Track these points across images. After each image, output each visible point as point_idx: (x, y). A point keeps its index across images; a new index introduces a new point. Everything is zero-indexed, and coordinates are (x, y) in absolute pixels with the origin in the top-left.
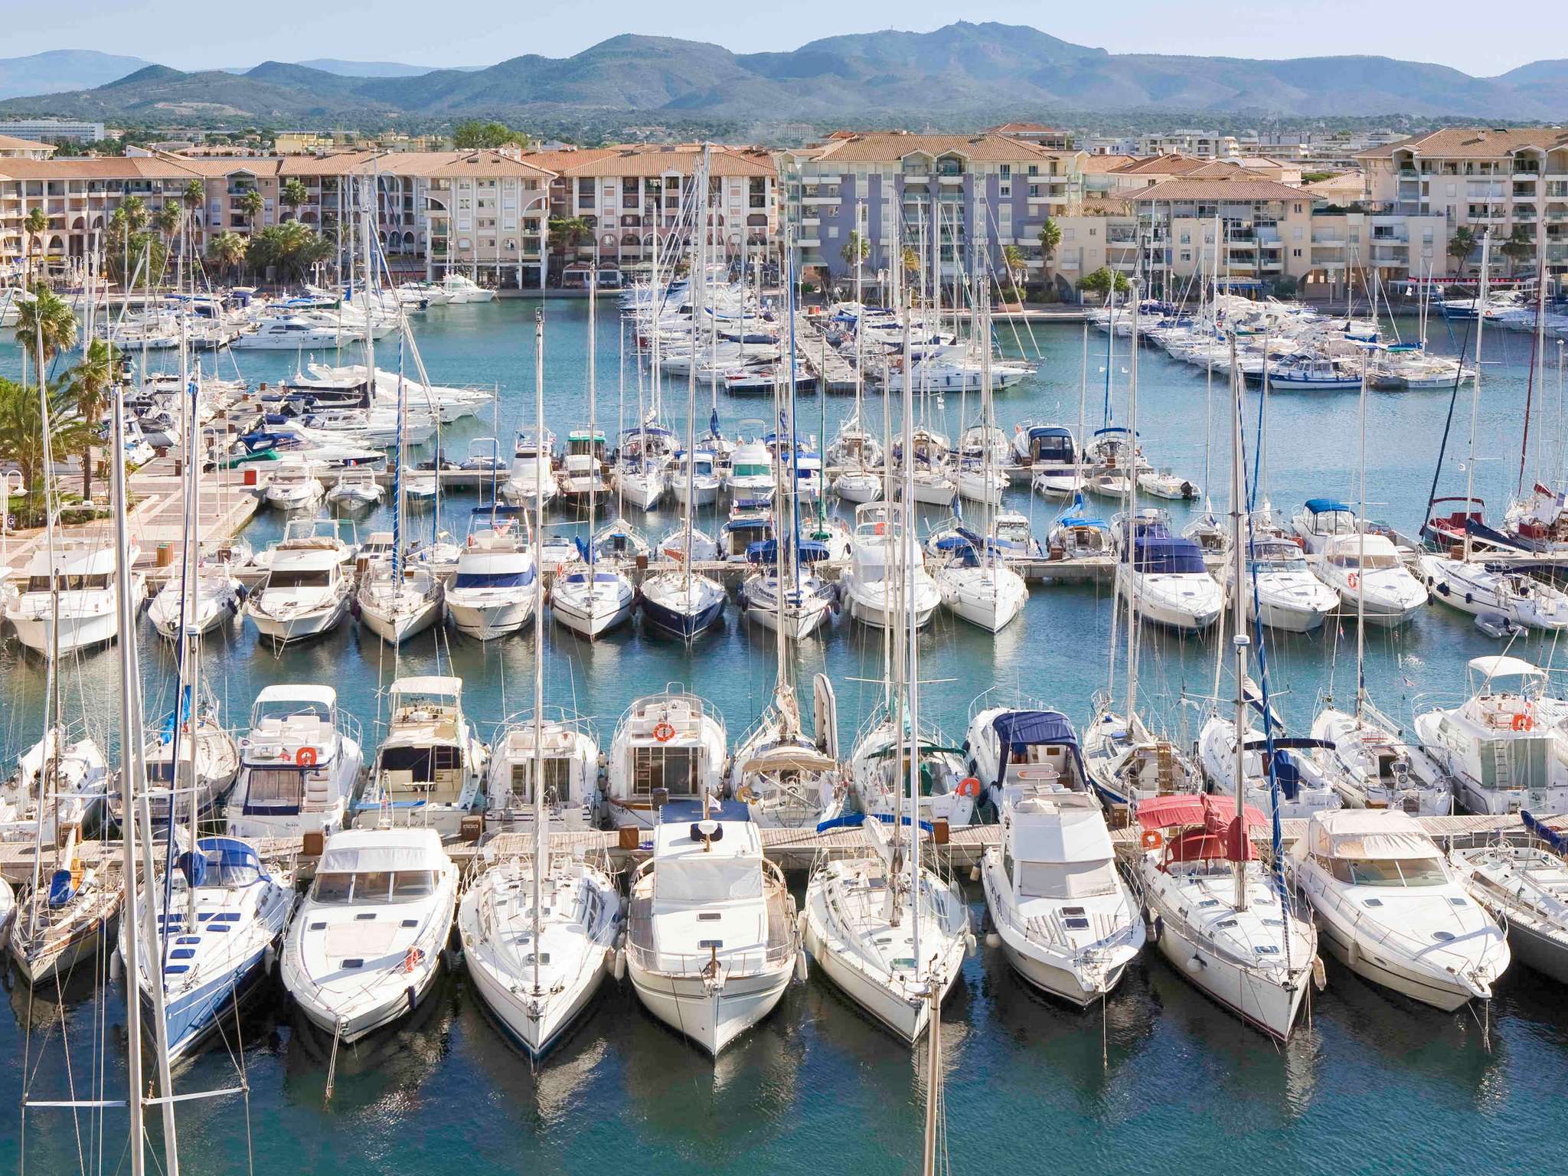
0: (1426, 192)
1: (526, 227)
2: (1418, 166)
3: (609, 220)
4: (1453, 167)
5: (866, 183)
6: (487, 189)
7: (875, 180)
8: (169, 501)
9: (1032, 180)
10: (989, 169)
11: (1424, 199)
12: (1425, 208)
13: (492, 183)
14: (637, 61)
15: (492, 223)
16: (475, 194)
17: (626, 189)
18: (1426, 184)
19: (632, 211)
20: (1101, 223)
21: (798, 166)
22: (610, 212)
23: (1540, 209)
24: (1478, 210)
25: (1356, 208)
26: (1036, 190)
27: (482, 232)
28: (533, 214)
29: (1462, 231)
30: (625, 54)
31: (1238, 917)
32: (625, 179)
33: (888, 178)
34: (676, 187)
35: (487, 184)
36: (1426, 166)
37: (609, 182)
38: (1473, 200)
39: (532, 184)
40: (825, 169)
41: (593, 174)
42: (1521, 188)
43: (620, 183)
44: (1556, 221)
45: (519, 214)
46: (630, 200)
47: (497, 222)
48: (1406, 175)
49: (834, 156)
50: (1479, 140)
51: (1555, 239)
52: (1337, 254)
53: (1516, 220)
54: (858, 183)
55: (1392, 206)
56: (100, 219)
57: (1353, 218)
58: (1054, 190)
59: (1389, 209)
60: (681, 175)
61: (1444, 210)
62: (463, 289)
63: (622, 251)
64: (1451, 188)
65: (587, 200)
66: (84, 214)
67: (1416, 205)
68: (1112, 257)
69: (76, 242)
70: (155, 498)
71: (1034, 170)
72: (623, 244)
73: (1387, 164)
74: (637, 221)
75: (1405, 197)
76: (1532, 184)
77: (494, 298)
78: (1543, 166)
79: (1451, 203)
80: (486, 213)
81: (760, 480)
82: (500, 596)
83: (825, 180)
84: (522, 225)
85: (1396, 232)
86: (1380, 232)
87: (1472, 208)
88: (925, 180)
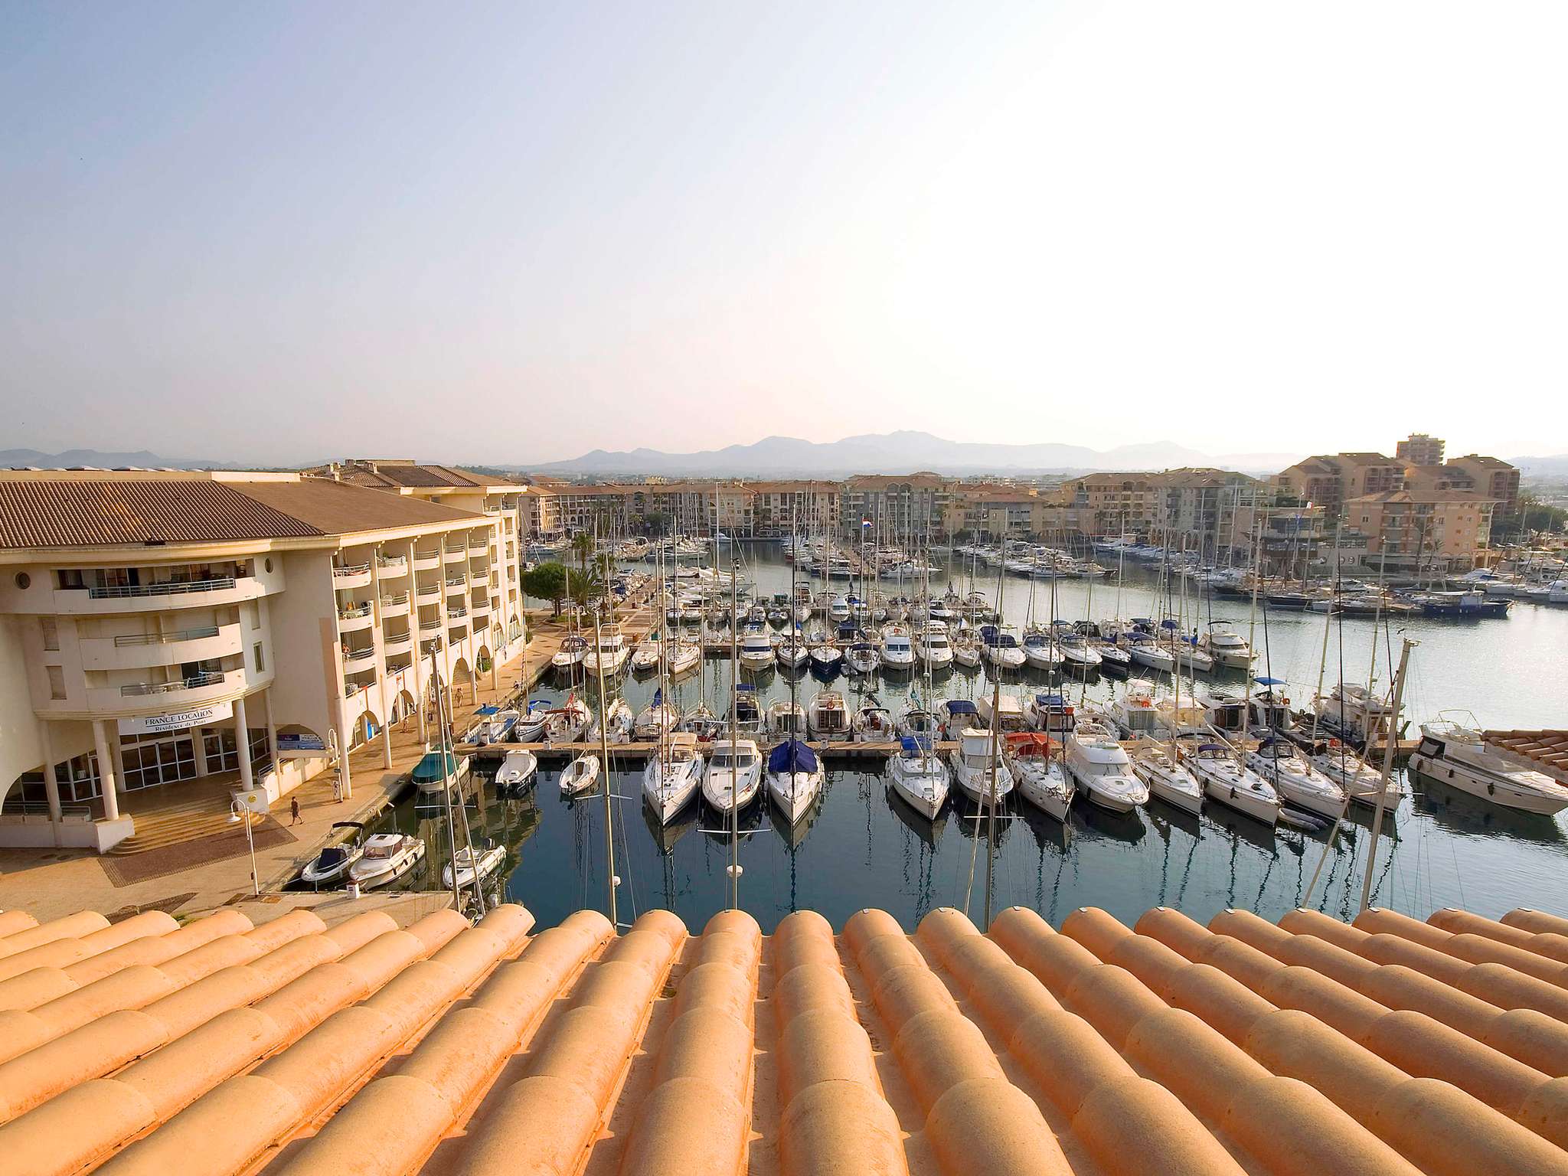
1: (745, 513)
2: (1085, 488)
3: (776, 510)
5: (873, 495)
7: (877, 494)
8: (632, 618)
9: (936, 494)
10: (920, 490)
11: (1087, 502)
12: (1087, 506)
15: (733, 511)
16: (726, 500)
17: (782, 498)
18: (1088, 496)
19: (785, 507)
20: (962, 511)
21: (848, 489)
22: (776, 507)
26: (938, 498)
27: (729, 516)
31: (1046, 777)
32: (781, 494)
33: (882, 493)
34: (801, 497)
36: (1089, 488)
37: (775, 495)
40: (858, 490)
41: (769, 492)
43: (780, 496)
45: (743, 508)
46: (784, 502)
47: (735, 511)
49: (861, 485)
52: (1052, 523)
54: (870, 495)
56: (588, 510)
57: (1060, 510)
58: (945, 498)
59: (1072, 506)
60: (803, 493)
61: (1095, 506)
63: (781, 522)
65: (768, 503)
66: (583, 508)
67: (1084, 504)
68: (966, 524)
69: (580, 519)
70: (626, 617)
71: (937, 490)
72: (781, 520)
79: (1097, 504)
80: (731, 507)
81: (844, 612)
82: (762, 655)
83: (858, 494)
88: (896, 494)
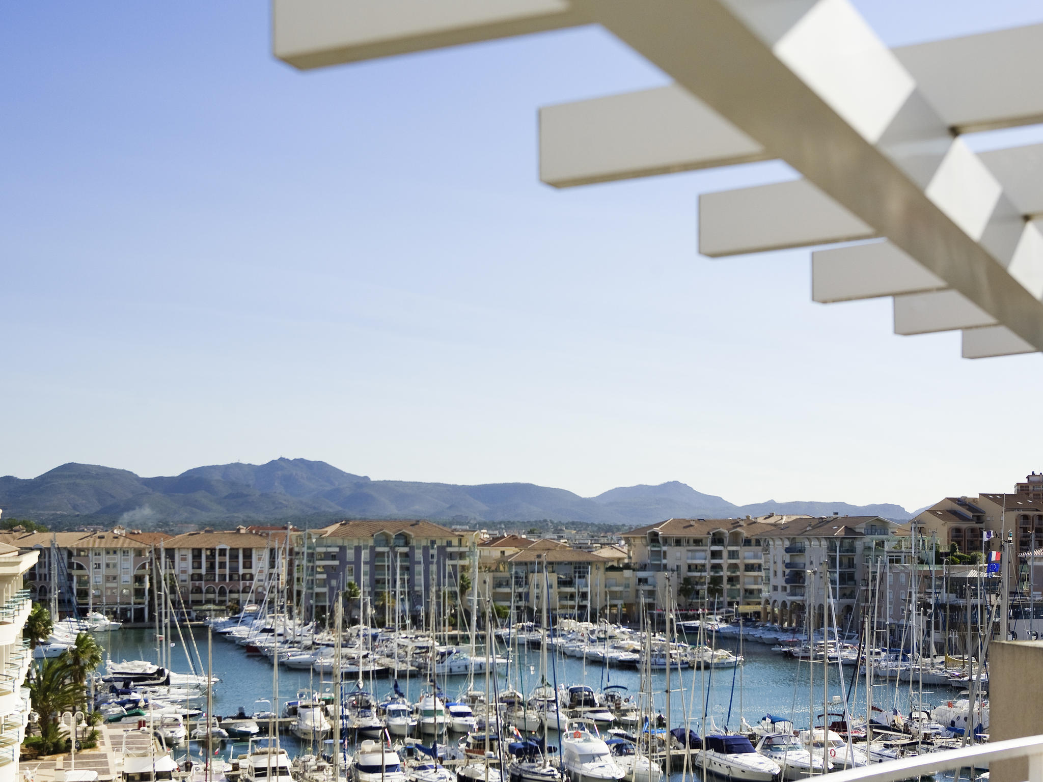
0: (665, 558)
1: (136, 582)
2: (661, 541)
3: (184, 577)
4: (678, 542)
5: (353, 551)
6: (111, 556)
7: (358, 550)
9: (449, 549)
10: (424, 543)
11: (664, 561)
12: (665, 568)
13: (115, 552)
14: (78, 481)
15: (115, 578)
16: (104, 559)
17: (194, 557)
18: (665, 552)
19: (198, 571)
20: (489, 576)
21: (314, 540)
22: (184, 572)
23: (725, 567)
24: (693, 567)
25: (627, 567)
26: (451, 556)
27: (109, 585)
28: (140, 572)
29: (687, 581)
30: (70, 476)
32: (193, 549)
34: (225, 555)
35: (111, 552)
36: (666, 541)
37: (183, 552)
38: (690, 562)
39: (139, 553)
40: (329, 542)
41: (174, 547)
42: (715, 555)
43: (190, 551)
44: (734, 575)
45: (132, 572)
46: (197, 564)
47: (118, 578)
48: (654, 546)
49: (333, 534)
50: (691, 526)
51: (733, 585)
52: (619, 595)
53: (712, 574)
54: (348, 551)
55: (645, 565)
57: (627, 573)
58: (462, 556)
59: (644, 567)
60: (228, 548)
61: (675, 568)
62: (101, 621)
63: (192, 597)
64: (678, 554)
67: (660, 565)
68: (496, 598)
72: (192, 593)
73: (644, 540)
74: (200, 577)
75: (654, 560)
76: (720, 552)
77: (120, 628)
78: (726, 541)
79: (678, 564)
80: (111, 572)
83: (329, 550)
84: (133, 580)
85: (650, 581)
86: (641, 581)
87: (689, 566)
88: (387, 549)
